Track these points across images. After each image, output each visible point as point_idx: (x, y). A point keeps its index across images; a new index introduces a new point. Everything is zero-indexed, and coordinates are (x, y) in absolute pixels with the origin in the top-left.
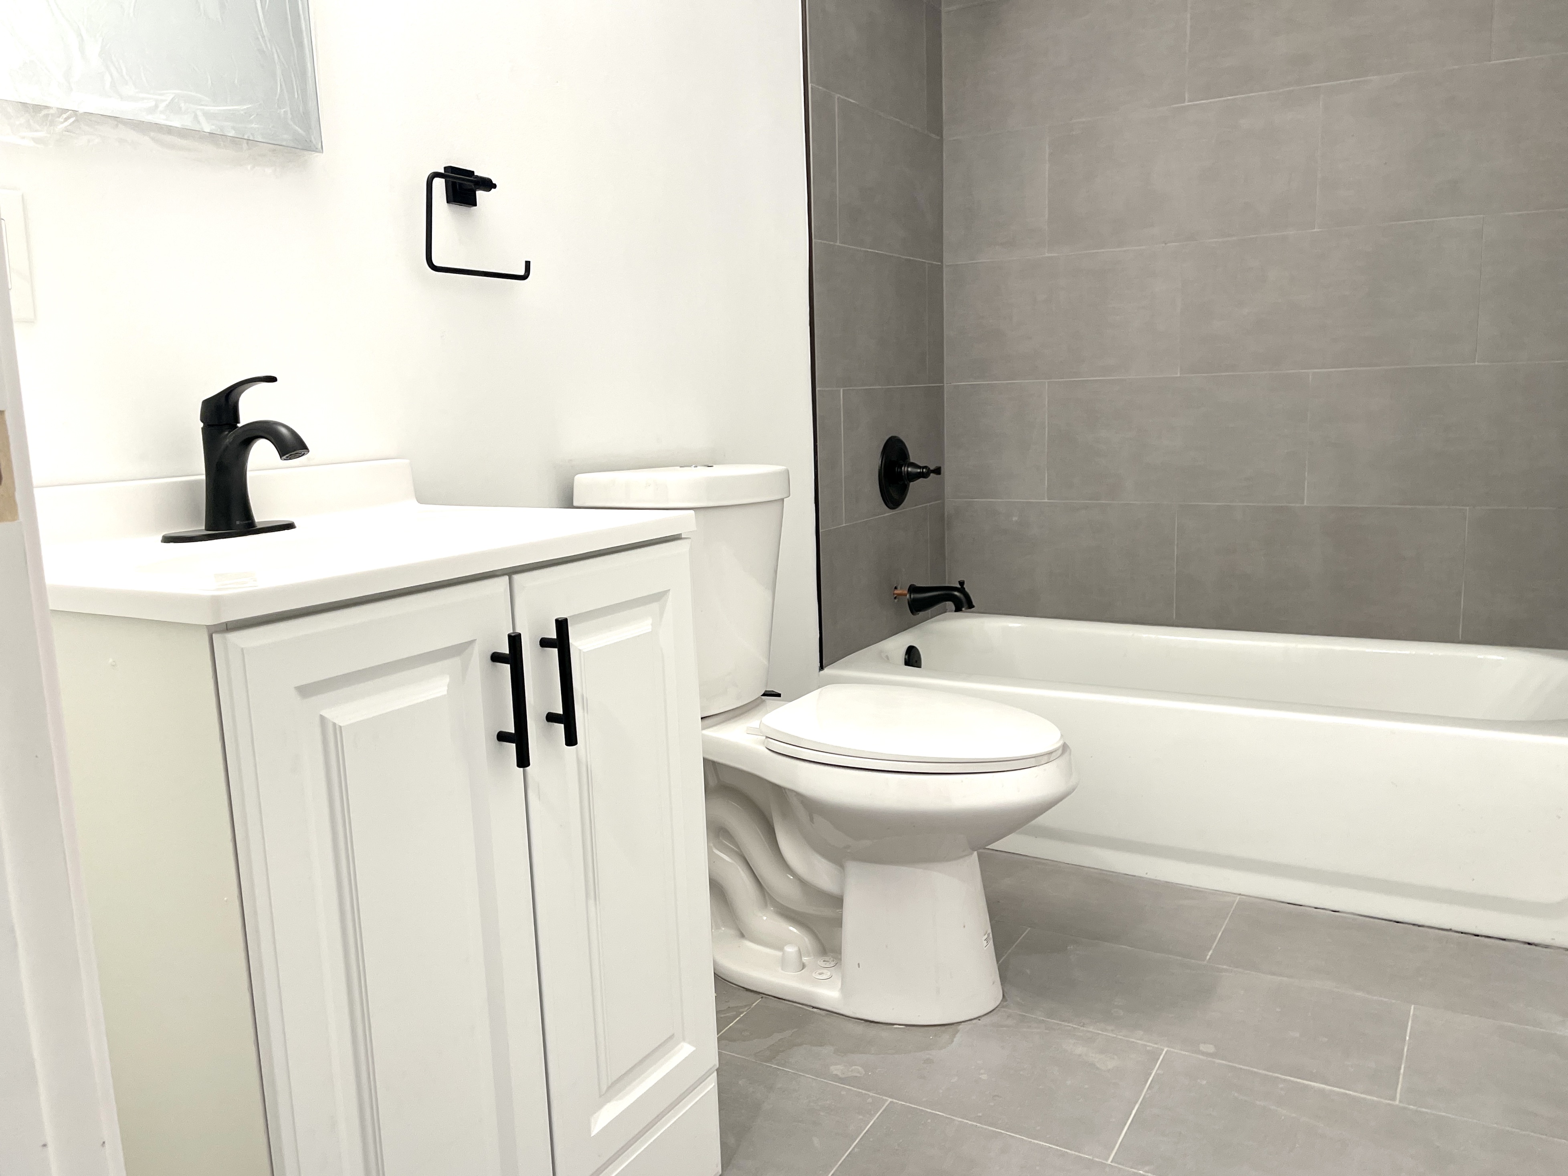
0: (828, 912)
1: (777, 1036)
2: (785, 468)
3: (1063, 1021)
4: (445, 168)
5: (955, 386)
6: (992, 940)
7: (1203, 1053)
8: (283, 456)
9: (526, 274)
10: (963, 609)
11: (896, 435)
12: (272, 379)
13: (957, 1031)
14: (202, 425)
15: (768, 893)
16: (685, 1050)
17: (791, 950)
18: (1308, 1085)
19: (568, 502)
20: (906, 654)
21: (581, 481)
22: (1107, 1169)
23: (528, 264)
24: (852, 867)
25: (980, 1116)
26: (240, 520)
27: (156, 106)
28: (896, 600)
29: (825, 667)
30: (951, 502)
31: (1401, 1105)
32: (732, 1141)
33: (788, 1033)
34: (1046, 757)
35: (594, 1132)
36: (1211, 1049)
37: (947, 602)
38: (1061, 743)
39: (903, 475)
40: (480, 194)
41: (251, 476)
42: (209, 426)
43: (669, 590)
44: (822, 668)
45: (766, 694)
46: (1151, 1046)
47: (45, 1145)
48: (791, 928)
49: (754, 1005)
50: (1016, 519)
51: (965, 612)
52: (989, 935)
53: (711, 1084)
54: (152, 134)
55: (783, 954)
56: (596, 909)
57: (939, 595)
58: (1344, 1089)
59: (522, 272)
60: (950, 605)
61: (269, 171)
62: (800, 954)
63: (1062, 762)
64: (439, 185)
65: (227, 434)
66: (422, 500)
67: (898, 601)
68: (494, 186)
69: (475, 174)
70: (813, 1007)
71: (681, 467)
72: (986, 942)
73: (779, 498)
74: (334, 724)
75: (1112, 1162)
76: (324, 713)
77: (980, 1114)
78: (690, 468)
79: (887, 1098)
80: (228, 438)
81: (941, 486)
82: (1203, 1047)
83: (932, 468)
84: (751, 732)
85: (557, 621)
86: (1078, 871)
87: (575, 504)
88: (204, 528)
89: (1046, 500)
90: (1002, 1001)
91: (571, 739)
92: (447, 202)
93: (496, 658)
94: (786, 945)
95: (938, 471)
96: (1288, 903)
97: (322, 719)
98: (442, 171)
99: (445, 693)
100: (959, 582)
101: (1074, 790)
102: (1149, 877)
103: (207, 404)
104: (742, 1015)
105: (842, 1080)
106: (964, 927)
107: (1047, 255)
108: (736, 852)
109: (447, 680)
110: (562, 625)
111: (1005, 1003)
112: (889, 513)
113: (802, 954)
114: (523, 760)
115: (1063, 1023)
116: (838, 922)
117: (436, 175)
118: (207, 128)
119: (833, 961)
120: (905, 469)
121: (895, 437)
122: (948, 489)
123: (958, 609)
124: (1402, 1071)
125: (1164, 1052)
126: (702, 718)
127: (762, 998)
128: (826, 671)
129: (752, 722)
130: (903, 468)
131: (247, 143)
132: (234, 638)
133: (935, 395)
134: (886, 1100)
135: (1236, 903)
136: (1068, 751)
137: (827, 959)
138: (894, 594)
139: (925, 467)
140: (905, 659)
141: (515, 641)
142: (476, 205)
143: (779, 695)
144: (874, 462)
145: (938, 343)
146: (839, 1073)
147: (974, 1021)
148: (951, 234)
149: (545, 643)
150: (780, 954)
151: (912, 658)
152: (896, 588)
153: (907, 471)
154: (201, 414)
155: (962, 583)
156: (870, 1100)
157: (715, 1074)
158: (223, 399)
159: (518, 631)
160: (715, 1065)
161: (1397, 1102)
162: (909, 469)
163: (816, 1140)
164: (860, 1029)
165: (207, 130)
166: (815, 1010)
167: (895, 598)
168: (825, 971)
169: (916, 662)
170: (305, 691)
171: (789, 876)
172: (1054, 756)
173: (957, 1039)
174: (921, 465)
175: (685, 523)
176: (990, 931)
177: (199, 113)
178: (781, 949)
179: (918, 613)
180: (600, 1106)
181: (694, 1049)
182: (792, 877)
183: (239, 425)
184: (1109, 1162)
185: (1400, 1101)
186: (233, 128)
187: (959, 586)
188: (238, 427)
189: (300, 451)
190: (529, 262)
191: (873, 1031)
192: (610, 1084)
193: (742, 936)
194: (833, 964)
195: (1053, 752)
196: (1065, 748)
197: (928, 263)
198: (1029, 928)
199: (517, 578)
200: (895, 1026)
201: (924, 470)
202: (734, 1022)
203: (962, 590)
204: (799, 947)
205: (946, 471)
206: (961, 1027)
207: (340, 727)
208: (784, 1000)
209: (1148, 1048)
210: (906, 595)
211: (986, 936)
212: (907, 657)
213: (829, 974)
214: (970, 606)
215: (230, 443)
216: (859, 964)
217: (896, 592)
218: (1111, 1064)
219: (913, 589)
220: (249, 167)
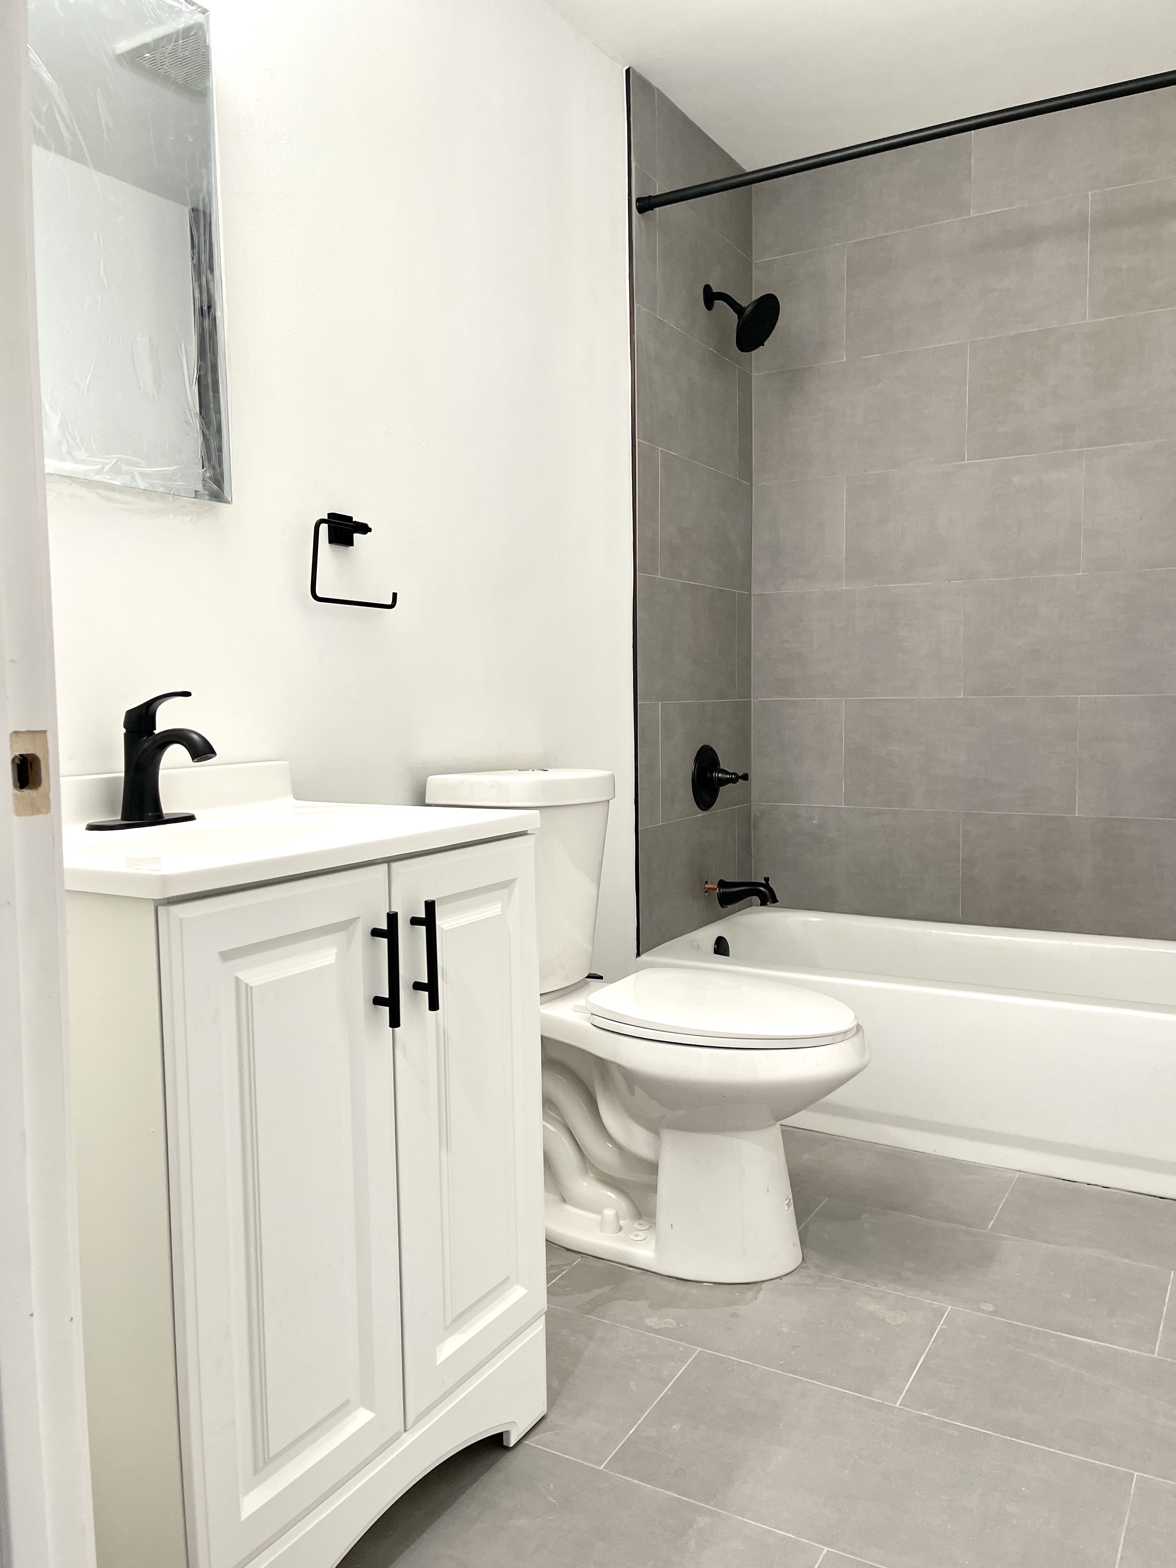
0: (644, 1178)
1: (596, 1292)
2: (610, 772)
3: (858, 1281)
4: (329, 515)
5: (762, 701)
6: (793, 1205)
7: (983, 1311)
8: (195, 759)
9: (393, 604)
10: (768, 903)
11: (708, 744)
12: (187, 694)
13: (761, 1289)
14: (124, 730)
15: (589, 1160)
16: (517, 1293)
17: (609, 1213)
18: (1076, 1340)
19: (421, 801)
20: (715, 944)
21: (433, 781)
22: (895, 1411)
23: (395, 595)
24: (667, 1136)
25: (781, 1365)
26: (152, 812)
27: (103, 468)
28: (706, 894)
29: (642, 954)
30: (758, 805)
31: (1159, 1357)
32: (555, 1384)
33: (606, 1289)
34: (842, 1036)
35: (439, 1362)
36: (991, 1308)
37: (753, 897)
38: (855, 1023)
39: (714, 780)
40: (357, 537)
41: (162, 773)
42: (131, 731)
43: (517, 878)
44: (638, 955)
45: (590, 976)
46: (936, 1304)
47: (32, 1315)
48: (609, 1193)
49: (575, 1263)
50: (816, 822)
51: (770, 906)
52: (790, 1199)
53: (540, 1327)
54: (99, 491)
55: (602, 1217)
56: (448, 1156)
57: (745, 890)
58: (1107, 1342)
59: (390, 602)
60: (756, 899)
61: (187, 519)
62: (617, 1215)
63: (856, 1040)
64: (324, 528)
65: (146, 739)
66: (298, 796)
67: (708, 895)
68: (370, 530)
69: (354, 520)
70: (630, 1266)
71: (519, 770)
72: (787, 1206)
73: (605, 800)
74: (247, 985)
75: (899, 1405)
76: (238, 975)
77: (782, 1363)
78: (527, 772)
79: (697, 1348)
80: (146, 743)
81: (748, 790)
82: (983, 1307)
83: (740, 774)
84: (577, 1009)
85: (426, 902)
86: (870, 1147)
87: (427, 802)
88: (120, 818)
89: (843, 806)
90: (802, 1262)
91: (434, 1005)
92: (329, 543)
93: (376, 933)
94: (605, 1208)
95: (745, 777)
96: (1063, 1180)
97: (237, 979)
98: (326, 518)
99: (334, 961)
100: (764, 878)
101: (867, 1066)
102: (937, 1154)
103: (130, 713)
104: (563, 1273)
105: (658, 1331)
106: (768, 1192)
107: (844, 588)
108: (560, 1122)
109: (334, 950)
110: (430, 906)
111: (804, 1265)
112: (701, 814)
113: (620, 1217)
114: (395, 1022)
115: (857, 1283)
116: (653, 1188)
117: (322, 521)
118: (142, 485)
119: (648, 1224)
120: (715, 775)
121: (707, 746)
122: (754, 794)
123: (763, 903)
124: (1161, 1328)
125: (948, 1310)
126: (541, 995)
127: (582, 1257)
128: (643, 957)
129: (579, 1001)
130: (714, 774)
131: (173, 498)
132: (177, 910)
133: (743, 710)
134: (697, 1350)
135: (1016, 1177)
136: (862, 1031)
137: (642, 1222)
138: (705, 888)
139: (734, 774)
140: (715, 948)
141: (392, 918)
142: (353, 546)
143: (601, 978)
144: (687, 768)
145: (747, 663)
146: (653, 1325)
147: (776, 1281)
148: (759, 567)
149: (415, 921)
150: (598, 1217)
151: (721, 947)
152: (706, 883)
153: (718, 776)
154: (125, 721)
155: (767, 879)
156: (681, 1349)
157: (544, 1317)
158: (144, 711)
159: (394, 910)
160: (543, 1309)
161: (1156, 1355)
162: (720, 775)
163: (632, 1384)
164: (671, 1286)
165: (142, 487)
166: (631, 1269)
167: (706, 892)
168: (640, 1233)
169: (725, 951)
170: (226, 956)
171: (609, 1144)
172: (849, 1035)
173: (761, 1295)
174: (731, 772)
175: (530, 820)
176: (791, 1197)
177: (136, 474)
178: (600, 1212)
179: (727, 906)
180: (443, 1339)
181: (526, 1291)
182: (611, 1146)
183: (156, 732)
184: (897, 1405)
185: (1159, 1355)
186: (162, 485)
187: (764, 882)
188: (154, 733)
189: (209, 755)
190: (396, 593)
191: (683, 1288)
192: (454, 1318)
193: (564, 1200)
194: (647, 1227)
195: (847, 1032)
196: (858, 1028)
197: (738, 593)
198: (827, 1199)
199: (394, 865)
200: (704, 1284)
201: (733, 776)
202: (557, 1279)
203: (767, 886)
204: (617, 1212)
205: (753, 777)
206: (766, 1284)
207: (251, 987)
208: (602, 1259)
209: (934, 1306)
210: (716, 890)
211: (787, 1201)
212: (716, 946)
213: (644, 1235)
214: (775, 900)
215: (149, 747)
216: (672, 1225)
217: (706, 886)
218: (900, 1321)
219: (722, 884)
220: (172, 516)
